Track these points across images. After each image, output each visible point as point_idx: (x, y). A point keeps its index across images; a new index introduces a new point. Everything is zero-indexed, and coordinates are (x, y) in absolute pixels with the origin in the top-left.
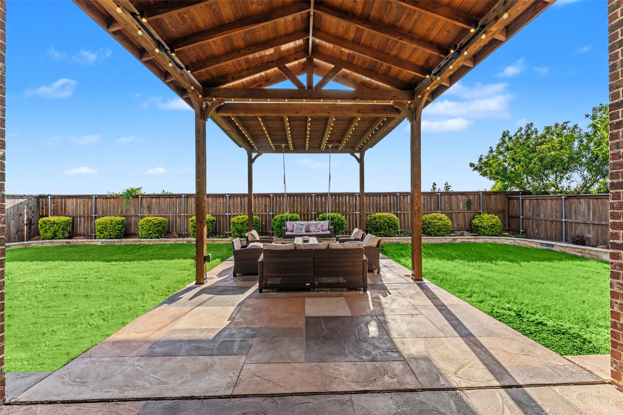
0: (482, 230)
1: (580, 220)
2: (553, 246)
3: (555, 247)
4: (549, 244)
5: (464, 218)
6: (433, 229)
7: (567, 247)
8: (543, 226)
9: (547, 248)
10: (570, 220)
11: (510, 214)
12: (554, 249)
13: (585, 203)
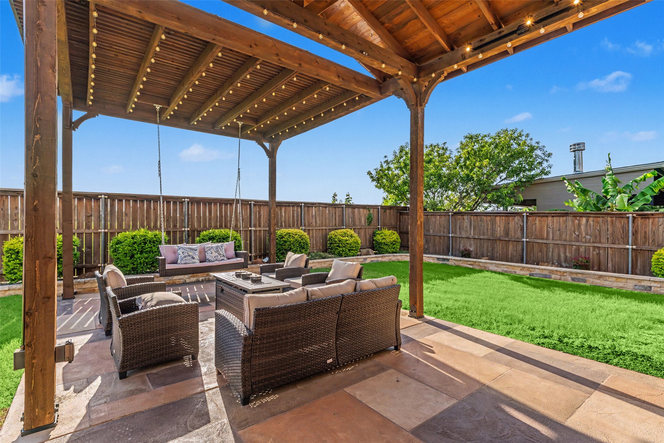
0: (385, 247)
1: (464, 235)
2: (448, 260)
3: (450, 261)
4: (444, 259)
5: (366, 235)
6: (344, 249)
7: (460, 260)
8: (432, 241)
9: (443, 262)
10: (456, 236)
11: (401, 230)
12: (449, 263)
13: (467, 219)
